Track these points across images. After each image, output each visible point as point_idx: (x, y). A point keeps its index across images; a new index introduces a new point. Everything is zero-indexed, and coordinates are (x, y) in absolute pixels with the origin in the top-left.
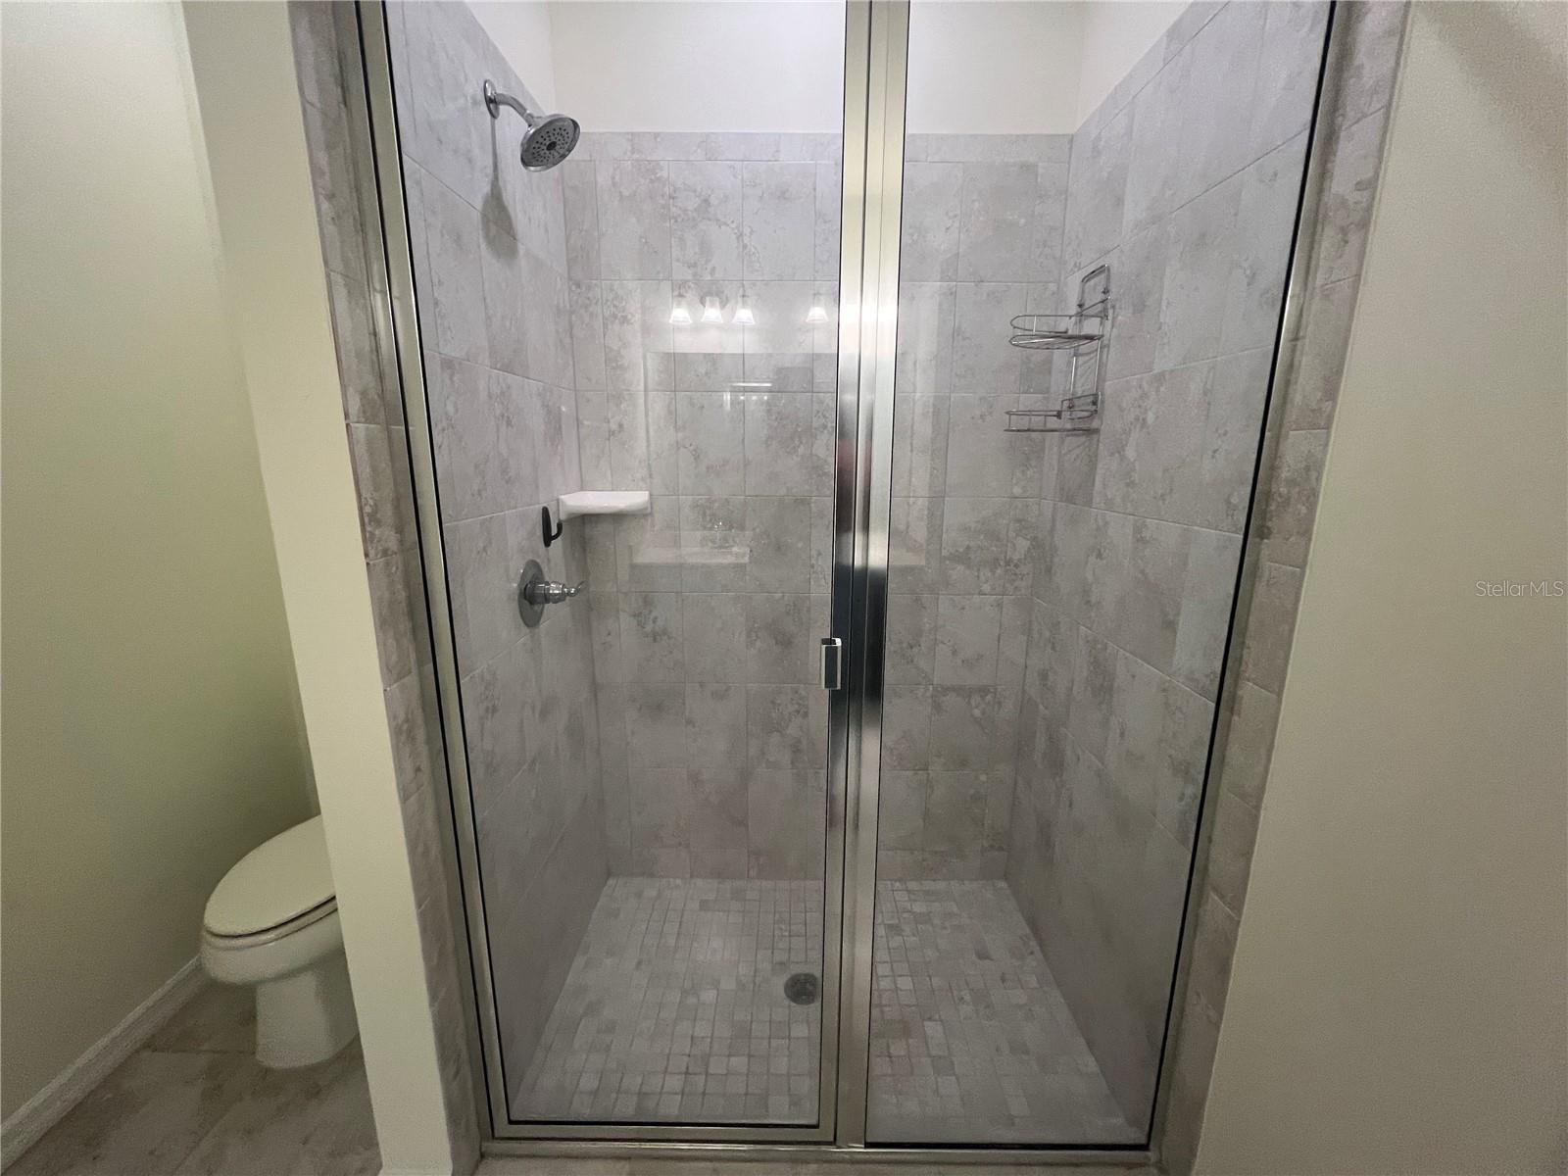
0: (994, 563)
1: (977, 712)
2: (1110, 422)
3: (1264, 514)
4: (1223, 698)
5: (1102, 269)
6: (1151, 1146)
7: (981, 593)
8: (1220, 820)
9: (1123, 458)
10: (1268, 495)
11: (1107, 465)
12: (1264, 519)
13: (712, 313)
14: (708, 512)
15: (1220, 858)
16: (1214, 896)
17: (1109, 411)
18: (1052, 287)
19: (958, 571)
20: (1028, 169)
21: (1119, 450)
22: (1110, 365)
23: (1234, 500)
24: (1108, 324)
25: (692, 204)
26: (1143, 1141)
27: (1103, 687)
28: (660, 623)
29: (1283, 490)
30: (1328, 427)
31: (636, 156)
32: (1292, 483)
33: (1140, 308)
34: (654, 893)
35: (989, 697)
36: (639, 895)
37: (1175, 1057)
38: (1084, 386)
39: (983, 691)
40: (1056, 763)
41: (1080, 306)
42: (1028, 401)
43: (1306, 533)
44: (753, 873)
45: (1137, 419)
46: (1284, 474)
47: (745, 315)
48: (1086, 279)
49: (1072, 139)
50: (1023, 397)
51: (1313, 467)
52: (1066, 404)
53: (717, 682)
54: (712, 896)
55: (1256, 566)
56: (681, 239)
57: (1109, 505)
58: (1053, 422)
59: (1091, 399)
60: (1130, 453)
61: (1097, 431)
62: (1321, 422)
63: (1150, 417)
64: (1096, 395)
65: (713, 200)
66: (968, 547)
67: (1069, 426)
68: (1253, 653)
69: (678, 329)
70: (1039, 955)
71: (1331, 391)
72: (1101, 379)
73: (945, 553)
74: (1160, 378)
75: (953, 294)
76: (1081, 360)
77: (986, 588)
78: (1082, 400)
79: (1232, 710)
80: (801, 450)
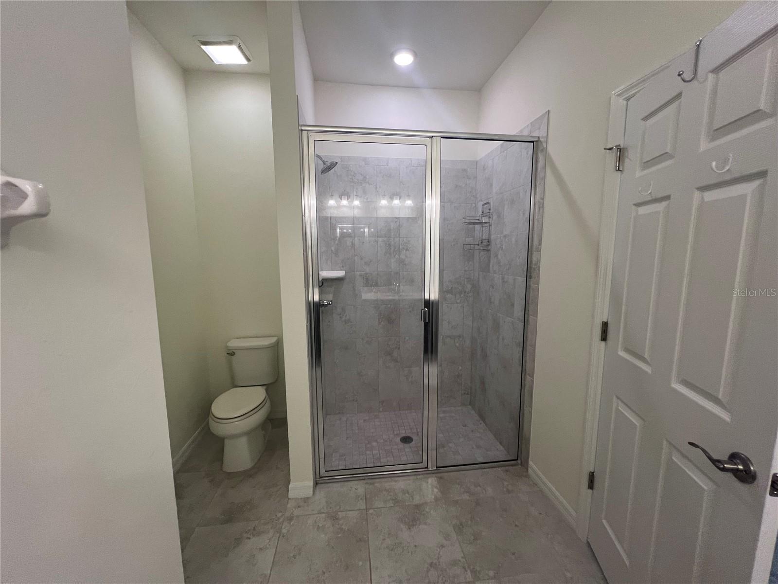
0: (460, 293)
1: (457, 344)
2: (493, 247)
3: (531, 273)
4: (525, 321)
5: (487, 203)
6: (519, 459)
7: (457, 303)
8: (528, 354)
9: (497, 258)
10: (531, 267)
11: (493, 261)
12: (531, 274)
13: (345, 202)
14: (365, 277)
15: (528, 365)
16: (528, 376)
17: (493, 243)
18: (474, 205)
19: (449, 296)
20: (465, 170)
21: (496, 256)
22: (492, 231)
23: (524, 270)
24: (491, 219)
25: (361, 178)
26: (516, 458)
27: (497, 326)
28: (348, 317)
29: (534, 266)
30: (540, 251)
31: (342, 163)
32: (535, 265)
33: (499, 216)
34: (345, 419)
35: (461, 339)
36: (340, 419)
37: (523, 429)
38: (485, 236)
39: (459, 336)
40: (485, 356)
41: (483, 212)
42: (469, 240)
43: (538, 277)
44: (381, 410)
45: (500, 247)
46: (534, 262)
47: (357, 203)
48: (484, 205)
49: (477, 162)
50: (467, 239)
51: (538, 261)
52: (480, 242)
53: (368, 338)
54: (367, 418)
55: (530, 286)
56: (357, 189)
57: (495, 272)
58: (477, 247)
59: (487, 241)
60: (499, 257)
61: (490, 250)
62: (539, 250)
63: (504, 247)
64: (489, 240)
65: (367, 177)
66: (452, 288)
67: (481, 248)
68: (531, 308)
69: (330, 208)
70: (483, 424)
71: (540, 244)
72: (490, 234)
73: (444, 290)
74: (505, 236)
75: (444, 207)
76: (484, 228)
77: (458, 301)
78: (485, 241)
79: (528, 324)
80: (396, 256)
